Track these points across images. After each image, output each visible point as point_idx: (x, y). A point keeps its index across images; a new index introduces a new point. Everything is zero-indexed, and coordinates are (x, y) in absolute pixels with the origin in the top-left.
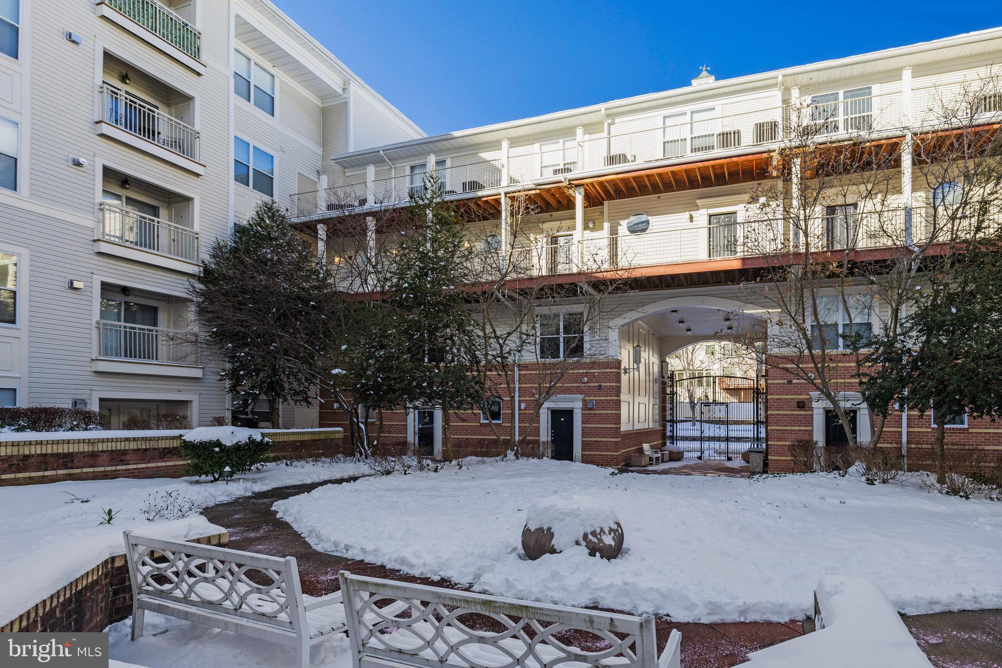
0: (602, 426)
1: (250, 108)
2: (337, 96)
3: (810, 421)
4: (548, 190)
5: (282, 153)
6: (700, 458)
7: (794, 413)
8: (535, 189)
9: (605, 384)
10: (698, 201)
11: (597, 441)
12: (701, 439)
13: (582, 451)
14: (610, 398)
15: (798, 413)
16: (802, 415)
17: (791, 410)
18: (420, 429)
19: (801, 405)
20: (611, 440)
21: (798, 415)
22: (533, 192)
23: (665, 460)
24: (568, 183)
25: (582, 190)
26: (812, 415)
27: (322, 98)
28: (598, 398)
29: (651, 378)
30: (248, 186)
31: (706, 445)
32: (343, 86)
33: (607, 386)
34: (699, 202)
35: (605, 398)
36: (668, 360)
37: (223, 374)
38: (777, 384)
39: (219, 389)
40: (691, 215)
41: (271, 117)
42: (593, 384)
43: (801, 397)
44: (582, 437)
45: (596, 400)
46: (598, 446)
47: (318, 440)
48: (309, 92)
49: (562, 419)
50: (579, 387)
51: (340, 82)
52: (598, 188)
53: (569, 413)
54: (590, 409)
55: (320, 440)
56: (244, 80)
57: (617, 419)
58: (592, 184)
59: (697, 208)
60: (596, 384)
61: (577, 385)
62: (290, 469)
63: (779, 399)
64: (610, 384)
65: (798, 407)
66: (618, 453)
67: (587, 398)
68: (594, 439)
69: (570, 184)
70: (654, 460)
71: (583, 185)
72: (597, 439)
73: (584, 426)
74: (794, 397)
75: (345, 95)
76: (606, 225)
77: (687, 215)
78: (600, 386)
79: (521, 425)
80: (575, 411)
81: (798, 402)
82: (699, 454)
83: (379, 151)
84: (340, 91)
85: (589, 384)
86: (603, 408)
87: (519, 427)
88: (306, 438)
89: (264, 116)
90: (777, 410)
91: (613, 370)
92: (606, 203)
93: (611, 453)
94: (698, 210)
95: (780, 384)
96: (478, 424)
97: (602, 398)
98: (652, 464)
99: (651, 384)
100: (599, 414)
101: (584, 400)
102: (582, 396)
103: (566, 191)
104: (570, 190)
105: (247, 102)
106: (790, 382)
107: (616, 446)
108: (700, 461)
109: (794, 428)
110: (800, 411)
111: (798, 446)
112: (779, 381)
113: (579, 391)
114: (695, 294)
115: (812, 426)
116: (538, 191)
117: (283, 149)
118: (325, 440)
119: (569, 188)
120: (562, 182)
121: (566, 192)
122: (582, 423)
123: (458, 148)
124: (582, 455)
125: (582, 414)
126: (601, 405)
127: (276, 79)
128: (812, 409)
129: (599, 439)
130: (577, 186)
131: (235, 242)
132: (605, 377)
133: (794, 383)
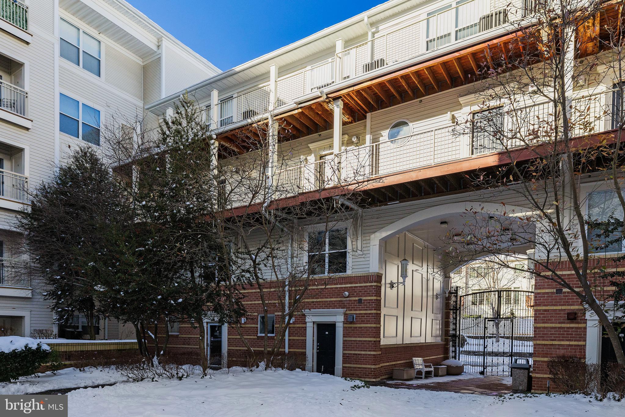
0: (361, 339)
1: (79, 71)
2: (153, 54)
3: (582, 335)
4: (310, 107)
5: (107, 108)
6: (482, 373)
7: (563, 325)
8: (298, 109)
9: (364, 298)
10: (460, 99)
11: (356, 354)
12: (484, 354)
13: (343, 363)
14: (369, 312)
15: (568, 325)
16: (572, 328)
17: (560, 323)
18: (211, 342)
19: (573, 317)
20: (369, 353)
21: (568, 328)
22: (296, 112)
23: (440, 373)
24: (325, 97)
25: (340, 103)
26: (585, 328)
27: (142, 56)
28: (358, 312)
29: (430, 293)
30: (78, 138)
31: (489, 359)
32: (157, 44)
33: (367, 300)
34: (462, 100)
35: (364, 312)
36: (452, 275)
37: (45, 294)
38: (544, 293)
39: (46, 307)
40: (453, 115)
41: (98, 77)
42: (354, 299)
43: (572, 307)
44: (344, 350)
45: (356, 314)
46: (357, 359)
47: (124, 350)
48: (131, 53)
49: (327, 333)
50: (341, 301)
51: (155, 40)
52: (356, 99)
53: (332, 327)
54: (351, 323)
55: (125, 350)
56: (75, 48)
57: (377, 332)
58: (348, 94)
59: (459, 106)
60: (357, 298)
61: (339, 299)
62: (82, 374)
63: (545, 310)
64: (370, 298)
65: (568, 319)
66: (377, 366)
67: (348, 312)
68: (353, 352)
69: (328, 98)
70: (424, 374)
71: (340, 97)
72: (356, 352)
73: (345, 339)
74: (564, 308)
75: (159, 51)
76: (368, 137)
77: (449, 115)
78: (360, 301)
79: (291, 338)
80: (337, 325)
81: (568, 314)
82: (481, 369)
83: (180, 96)
84: (155, 48)
85: (351, 299)
86: (363, 322)
87: (289, 340)
88: (112, 347)
89: (91, 77)
90: (543, 323)
91: (373, 284)
92: (369, 115)
93: (369, 366)
94: (461, 109)
95: (548, 293)
96: (256, 337)
97: (361, 312)
98: (421, 378)
99: (430, 300)
100: (360, 327)
101: (345, 314)
102: (342, 310)
103: (325, 105)
104: (330, 105)
105: (76, 66)
106: (559, 291)
107: (376, 360)
108: (482, 376)
109: (562, 343)
110: (570, 323)
111: (560, 362)
112: (547, 291)
113: (341, 305)
114: (457, 200)
115: (585, 341)
116: (300, 110)
117: (109, 105)
118: (129, 349)
119: (328, 103)
120: (320, 97)
121: (326, 107)
122: (344, 337)
123: (243, 83)
124: (343, 367)
125: (344, 327)
126: (362, 319)
127: (103, 45)
128: (585, 322)
129: (359, 352)
130: (335, 99)
131: (57, 183)
132: (365, 291)
133: (565, 292)
